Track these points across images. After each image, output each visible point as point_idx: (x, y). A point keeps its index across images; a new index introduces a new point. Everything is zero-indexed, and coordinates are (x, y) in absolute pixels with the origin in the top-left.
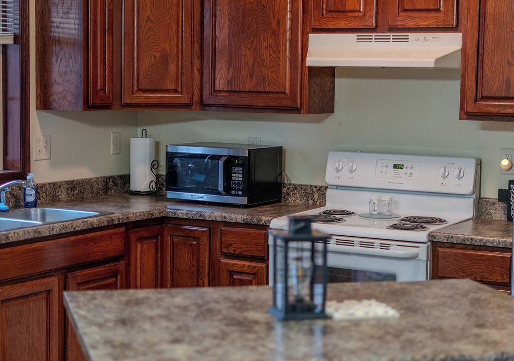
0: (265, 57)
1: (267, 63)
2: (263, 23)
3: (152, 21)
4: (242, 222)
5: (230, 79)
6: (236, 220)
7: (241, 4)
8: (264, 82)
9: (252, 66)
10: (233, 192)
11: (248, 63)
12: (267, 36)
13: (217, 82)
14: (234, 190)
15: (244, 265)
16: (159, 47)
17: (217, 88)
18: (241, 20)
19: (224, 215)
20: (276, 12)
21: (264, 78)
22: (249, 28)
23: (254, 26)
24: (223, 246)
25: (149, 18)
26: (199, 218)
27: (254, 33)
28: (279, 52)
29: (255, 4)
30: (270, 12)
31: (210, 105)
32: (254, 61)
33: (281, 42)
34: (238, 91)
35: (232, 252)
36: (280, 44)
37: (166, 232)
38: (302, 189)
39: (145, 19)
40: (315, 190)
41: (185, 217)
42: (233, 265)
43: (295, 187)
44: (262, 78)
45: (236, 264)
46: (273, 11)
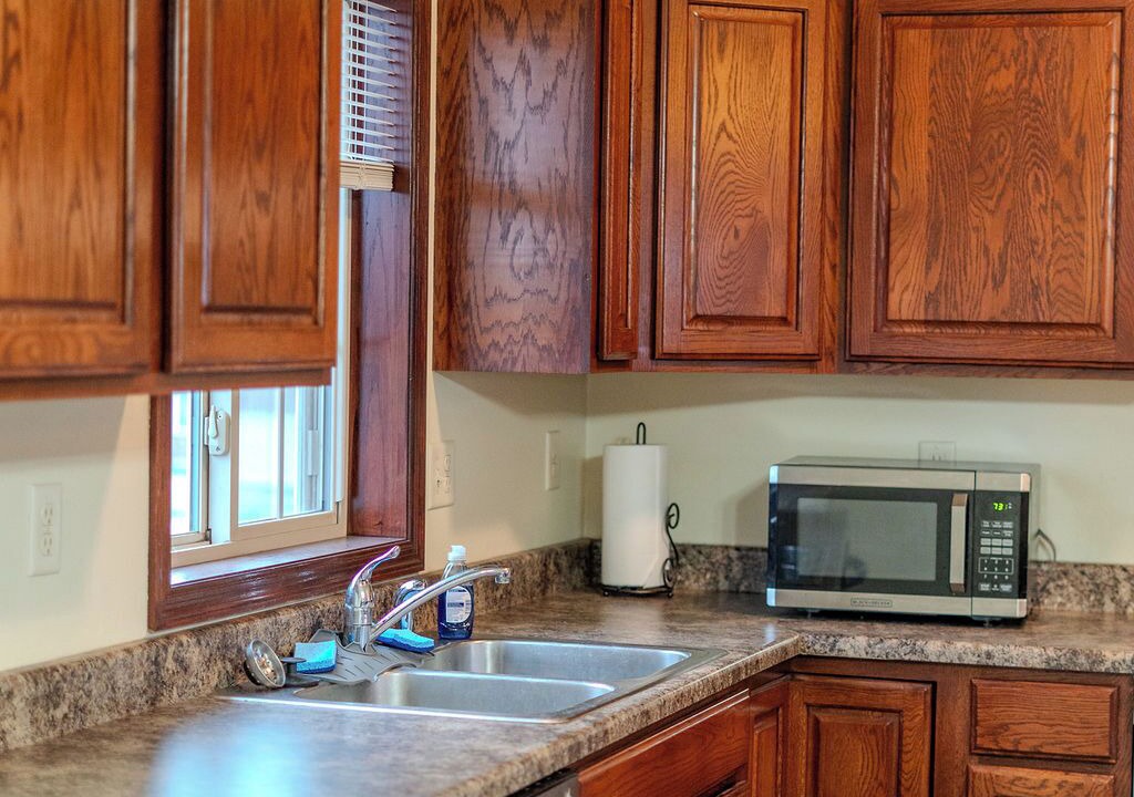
0: (1040, 234)
1: (1044, 248)
2: (1034, 146)
3: (730, 136)
4: (1044, 666)
5: (932, 290)
6: (1025, 662)
7: (968, 94)
8: (1036, 297)
9: (1000, 257)
10: (985, 587)
11: (986, 250)
12: (1046, 179)
13: (894, 297)
14: (986, 581)
15: (1045, 781)
16: (745, 204)
17: (893, 315)
18: (969, 137)
19: (984, 647)
20: (1072, 115)
21: (1035, 288)
22: (991, 158)
23: (1006, 153)
24: (980, 730)
25: (723, 127)
26: (907, 658)
27: (1006, 171)
28: (1082, 219)
29: (1010, 95)
30: (1054, 118)
31: (867, 360)
32: (1006, 244)
33: (1088, 193)
34: (954, 322)
35: (1009, 746)
36: (1085, 202)
37: (796, 697)
38: (1083, 573)
39: (716, 130)
40: (1121, 575)
41: (864, 656)
42: (1012, 782)
43: (1064, 570)
44: (1029, 287)
45: (1020, 778)
46: (1065, 116)
